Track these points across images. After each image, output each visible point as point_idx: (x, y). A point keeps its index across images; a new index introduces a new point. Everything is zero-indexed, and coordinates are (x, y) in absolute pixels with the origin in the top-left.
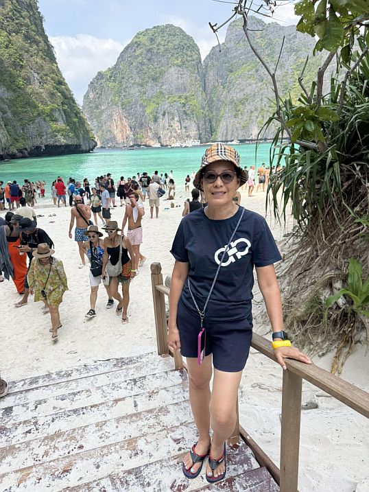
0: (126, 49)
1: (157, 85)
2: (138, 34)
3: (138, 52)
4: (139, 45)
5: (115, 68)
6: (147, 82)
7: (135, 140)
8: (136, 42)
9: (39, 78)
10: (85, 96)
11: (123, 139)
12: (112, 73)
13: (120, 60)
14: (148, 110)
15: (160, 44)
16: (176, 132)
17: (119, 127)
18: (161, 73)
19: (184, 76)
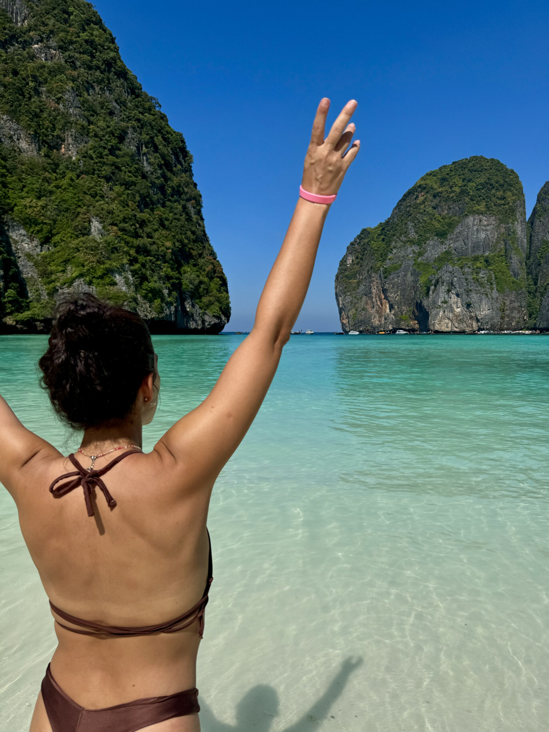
0: (406, 197)
1: (442, 243)
2: (427, 174)
3: (421, 198)
4: (425, 188)
5: (387, 222)
6: (427, 239)
7: (398, 322)
8: (420, 186)
9: (101, 228)
11: (381, 321)
12: (383, 229)
13: (396, 211)
14: (422, 280)
15: (455, 185)
16: (452, 311)
18: (451, 226)
19: (488, 228)
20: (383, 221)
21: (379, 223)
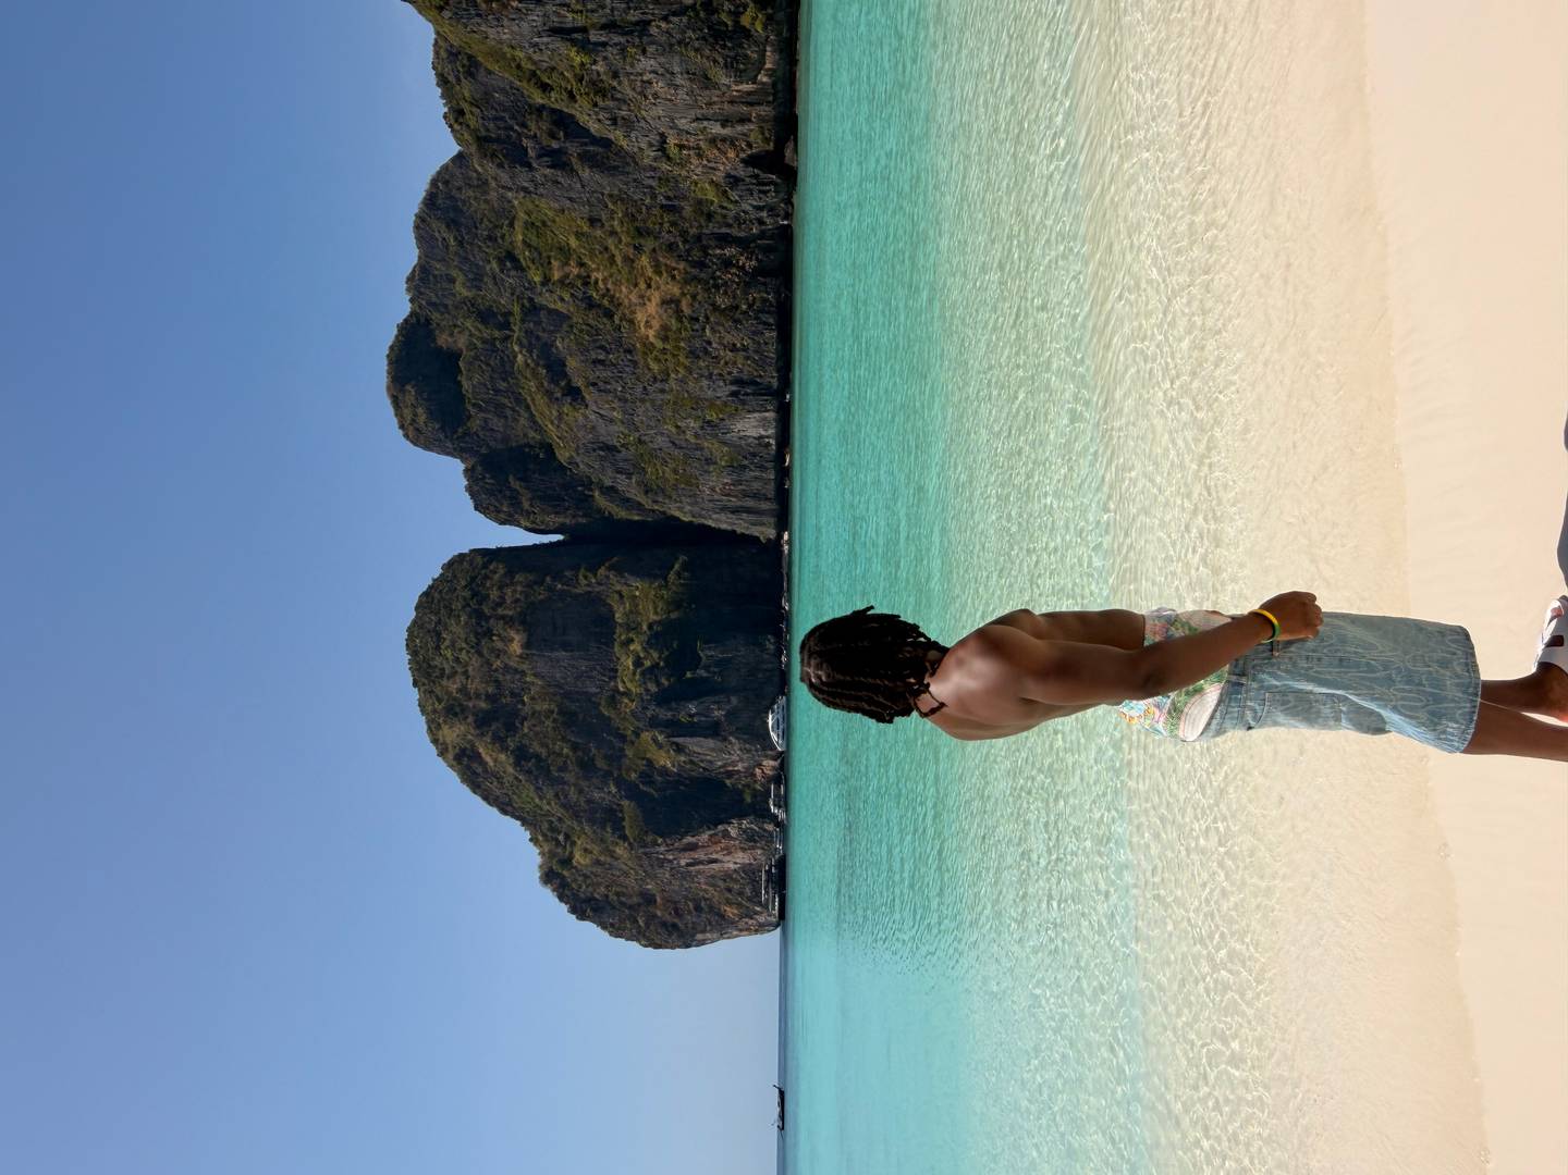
0: (475, 787)
2: (435, 741)
5: (531, 827)
8: (455, 759)
10: (611, 934)
11: (753, 848)
12: (545, 836)
13: (509, 809)
15: (463, 690)
17: (714, 856)
20: (528, 835)
21: (531, 844)
